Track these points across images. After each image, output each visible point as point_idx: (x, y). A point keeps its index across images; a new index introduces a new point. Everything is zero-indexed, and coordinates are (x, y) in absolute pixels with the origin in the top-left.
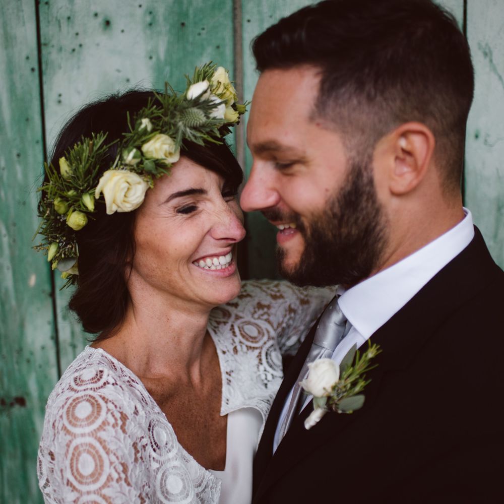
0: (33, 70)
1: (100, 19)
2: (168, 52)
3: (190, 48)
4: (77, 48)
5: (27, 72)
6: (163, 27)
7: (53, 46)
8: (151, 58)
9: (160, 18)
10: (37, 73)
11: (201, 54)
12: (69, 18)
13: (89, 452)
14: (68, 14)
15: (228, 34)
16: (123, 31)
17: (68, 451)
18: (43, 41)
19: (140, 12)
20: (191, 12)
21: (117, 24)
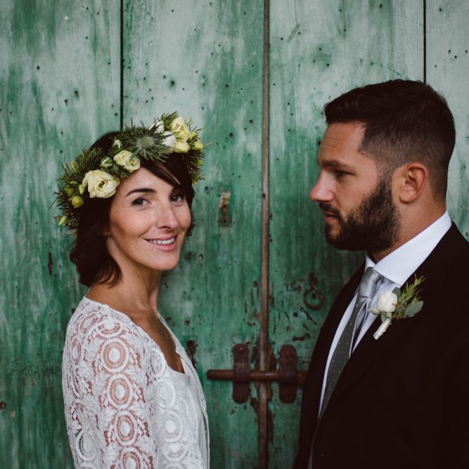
0: (116, 114)
1: (168, 80)
2: (216, 105)
3: (231, 102)
4: (150, 100)
5: (112, 116)
6: (213, 87)
7: (132, 98)
8: (203, 108)
9: (211, 81)
10: (119, 116)
11: (240, 107)
12: (145, 79)
13: (121, 384)
14: (144, 76)
15: (259, 94)
16: (183, 89)
17: (107, 384)
18: (125, 94)
19: (197, 76)
20: (233, 77)
21: (179, 84)
